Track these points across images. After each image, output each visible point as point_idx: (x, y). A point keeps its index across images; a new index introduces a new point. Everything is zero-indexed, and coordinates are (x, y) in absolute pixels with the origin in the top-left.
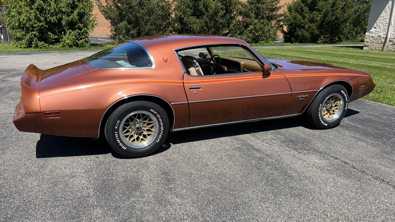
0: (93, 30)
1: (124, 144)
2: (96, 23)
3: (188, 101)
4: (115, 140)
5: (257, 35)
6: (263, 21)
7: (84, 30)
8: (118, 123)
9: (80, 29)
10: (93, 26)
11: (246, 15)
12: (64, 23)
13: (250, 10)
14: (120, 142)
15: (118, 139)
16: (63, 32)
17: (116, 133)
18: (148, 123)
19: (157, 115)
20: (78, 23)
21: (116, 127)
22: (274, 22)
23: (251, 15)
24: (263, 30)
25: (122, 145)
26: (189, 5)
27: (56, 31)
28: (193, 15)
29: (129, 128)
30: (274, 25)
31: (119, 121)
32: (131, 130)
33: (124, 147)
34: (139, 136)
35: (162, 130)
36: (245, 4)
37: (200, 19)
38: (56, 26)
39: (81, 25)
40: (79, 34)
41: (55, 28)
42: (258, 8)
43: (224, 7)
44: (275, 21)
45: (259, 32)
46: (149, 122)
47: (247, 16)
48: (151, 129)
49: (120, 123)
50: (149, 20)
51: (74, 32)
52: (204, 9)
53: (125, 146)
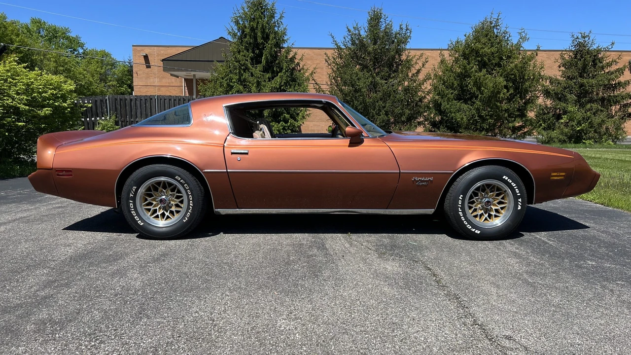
0: (303, 123)
1: (141, 219)
2: (308, 112)
3: (227, 170)
4: (130, 211)
5: (578, 130)
6: (591, 106)
7: (291, 123)
8: (134, 190)
9: (286, 121)
10: (303, 117)
11: (559, 97)
13: (565, 88)
14: (135, 215)
15: (133, 211)
17: (131, 203)
18: (177, 196)
19: (185, 185)
20: (285, 113)
21: (131, 195)
22: (614, 108)
23: (569, 96)
24: (589, 120)
25: (138, 219)
26: (453, 83)
28: (458, 98)
29: (152, 200)
30: (616, 112)
31: (135, 187)
32: (154, 203)
33: (140, 221)
34: (165, 212)
35: (191, 206)
36: (557, 80)
37: (468, 104)
39: (287, 116)
40: (284, 129)
42: (582, 85)
43: (511, 84)
44: (618, 107)
45: (581, 125)
46: (177, 194)
47: (560, 99)
48: (180, 204)
49: (137, 190)
50: (384, 107)
51: (277, 125)
52: (475, 89)
53: (143, 220)
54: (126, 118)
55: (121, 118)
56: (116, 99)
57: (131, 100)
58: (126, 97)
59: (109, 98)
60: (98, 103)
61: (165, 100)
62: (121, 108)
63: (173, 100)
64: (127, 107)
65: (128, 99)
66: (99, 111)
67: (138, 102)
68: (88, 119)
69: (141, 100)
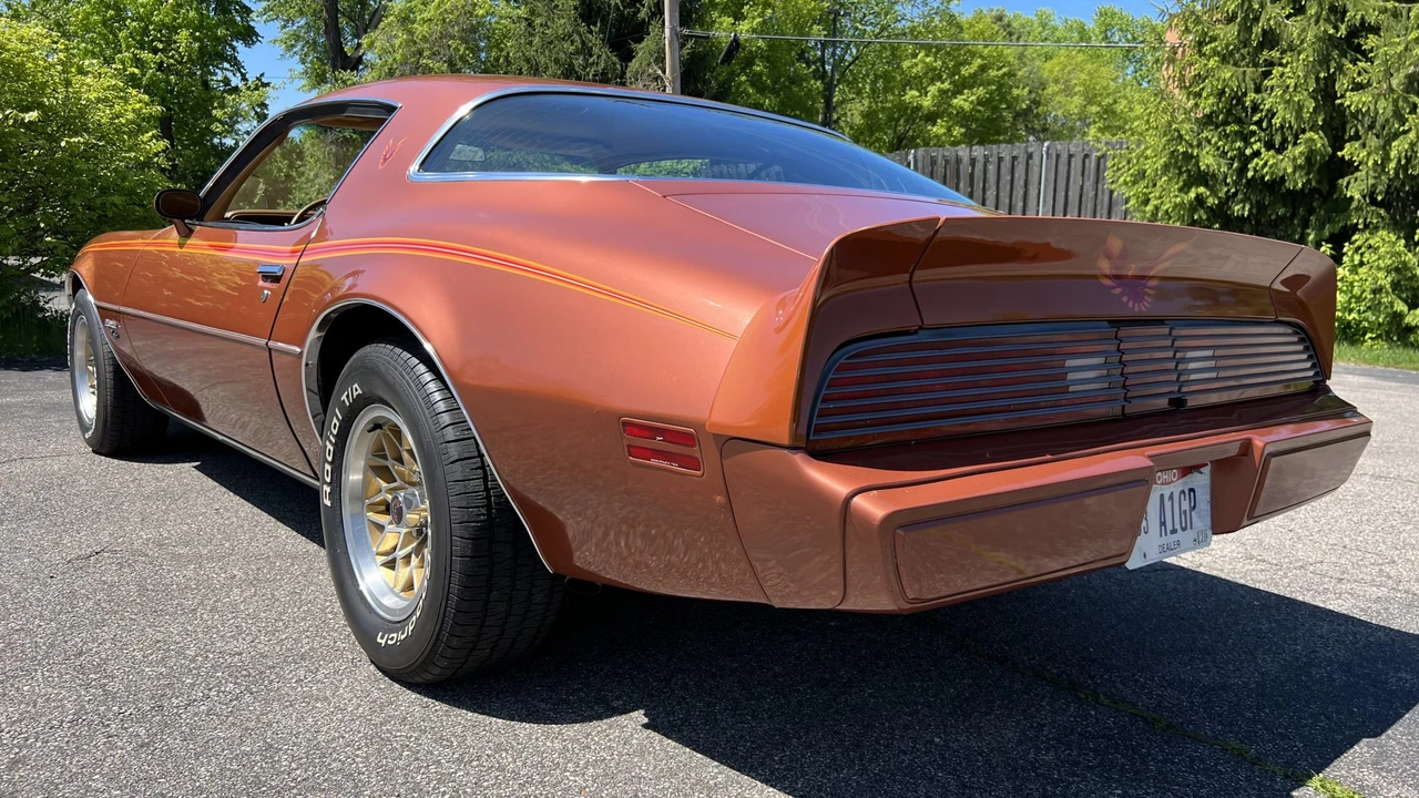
12: (1354, 188)
16: (1326, 248)
27: (1304, 235)
38: (1311, 211)
41: (1306, 225)
56: (933, 161)
57: (973, 161)
58: (960, 153)
59: (915, 157)
61: (1070, 156)
65: (966, 160)
67: (992, 168)
69: (1000, 159)
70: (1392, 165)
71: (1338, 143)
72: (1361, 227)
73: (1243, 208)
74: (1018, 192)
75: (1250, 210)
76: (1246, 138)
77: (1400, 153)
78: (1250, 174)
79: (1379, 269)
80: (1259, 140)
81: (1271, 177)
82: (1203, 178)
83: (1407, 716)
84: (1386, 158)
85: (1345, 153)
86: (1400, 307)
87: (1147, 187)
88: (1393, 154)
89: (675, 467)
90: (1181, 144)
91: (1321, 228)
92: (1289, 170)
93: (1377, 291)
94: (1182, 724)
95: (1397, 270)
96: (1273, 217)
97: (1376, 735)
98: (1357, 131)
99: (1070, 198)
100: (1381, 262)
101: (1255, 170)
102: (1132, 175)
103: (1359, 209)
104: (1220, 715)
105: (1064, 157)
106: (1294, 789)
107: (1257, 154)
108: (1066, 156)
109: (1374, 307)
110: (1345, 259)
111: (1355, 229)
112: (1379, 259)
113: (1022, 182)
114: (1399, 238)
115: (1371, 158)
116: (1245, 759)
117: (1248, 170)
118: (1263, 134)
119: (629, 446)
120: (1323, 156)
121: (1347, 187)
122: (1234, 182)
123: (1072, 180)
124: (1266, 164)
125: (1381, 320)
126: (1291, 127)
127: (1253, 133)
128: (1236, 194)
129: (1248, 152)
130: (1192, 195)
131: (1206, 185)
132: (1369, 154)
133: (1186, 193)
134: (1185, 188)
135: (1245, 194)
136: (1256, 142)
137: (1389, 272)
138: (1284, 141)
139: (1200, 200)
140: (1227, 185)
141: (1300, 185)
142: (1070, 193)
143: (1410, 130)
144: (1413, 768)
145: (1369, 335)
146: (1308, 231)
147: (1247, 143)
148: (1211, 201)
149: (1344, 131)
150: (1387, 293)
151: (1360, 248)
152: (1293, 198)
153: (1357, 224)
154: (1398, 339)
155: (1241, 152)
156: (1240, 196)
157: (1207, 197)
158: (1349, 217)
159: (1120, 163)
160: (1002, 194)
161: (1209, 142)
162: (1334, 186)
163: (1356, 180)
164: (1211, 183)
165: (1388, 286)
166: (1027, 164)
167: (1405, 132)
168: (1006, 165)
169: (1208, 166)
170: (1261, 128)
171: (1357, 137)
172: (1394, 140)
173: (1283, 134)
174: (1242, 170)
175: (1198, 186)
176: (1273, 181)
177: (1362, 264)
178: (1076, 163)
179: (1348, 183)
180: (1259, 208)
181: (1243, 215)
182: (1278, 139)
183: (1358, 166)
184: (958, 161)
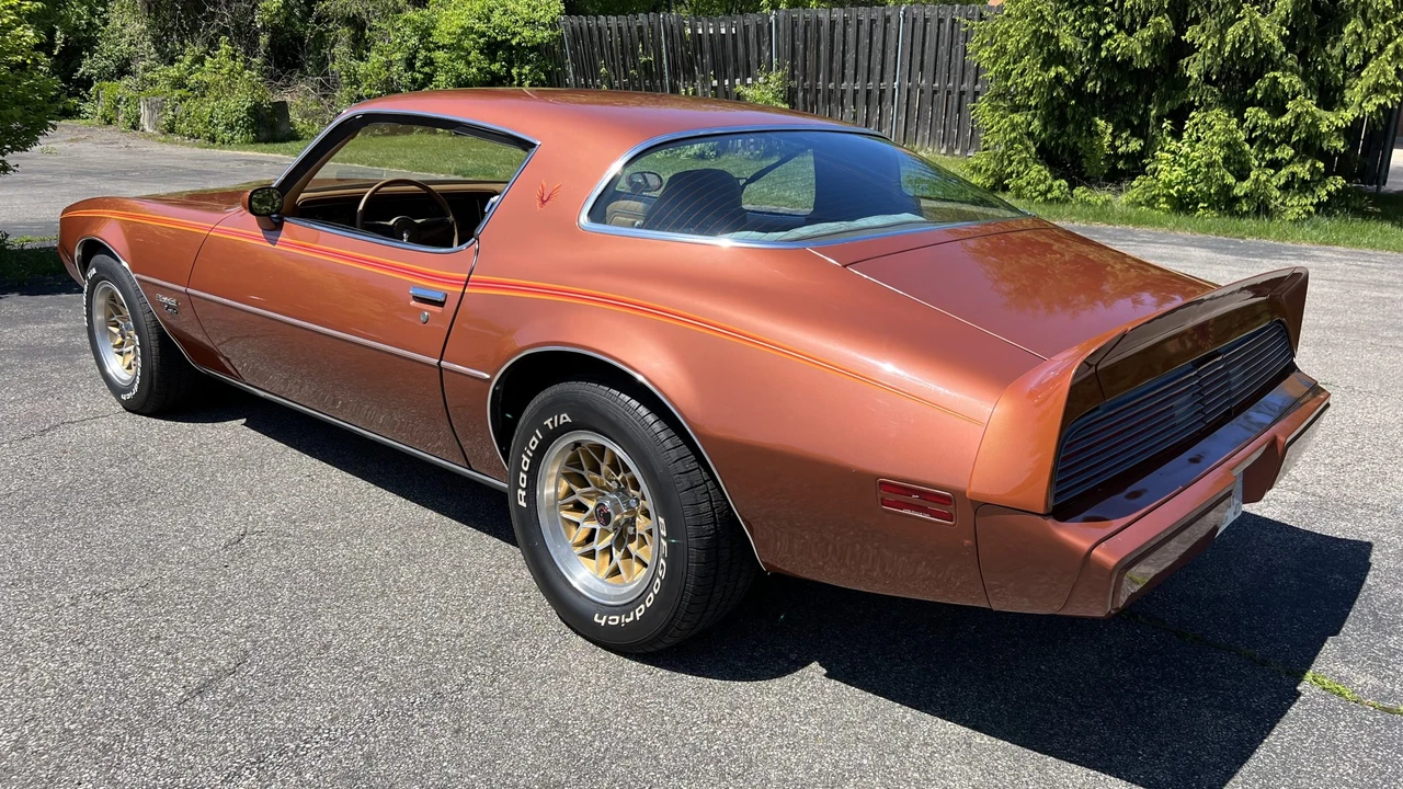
12: (1193, 69)
16: (1167, 124)
27: (1147, 111)
38: (1153, 88)
41: (1148, 100)
51: (1227, 123)
54: (818, 80)
55: (805, 80)
56: (794, 23)
57: (833, 23)
58: (821, 15)
59: (777, 20)
60: (751, 36)
61: (926, 20)
62: (805, 48)
63: (948, 21)
64: (822, 48)
65: (826, 22)
66: (753, 56)
67: (851, 31)
68: (727, 82)
69: (859, 22)
70: (1228, 49)
71: (1180, 28)
72: (1197, 104)
73: (1096, 84)
74: (877, 56)
75: (1101, 86)
76: (1099, 18)
77: (1234, 37)
78: (1103, 54)
79: (1213, 144)
80: (1112, 22)
81: (1123, 57)
82: (1061, 57)
83: (1351, 613)
84: (1222, 42)
85: (1187, 37)
86: (1230, 180)
87: (1008, 64)
88: (1229, 38)
89: (927, 517)
90: (1042, 24)
91: (1161, 104)
92: (1139, 53)
93: (1209, 165)
94: (1202, 634)
95: (1228, 145)
96: (1121, 94)
97: (1336, 633)
98: (1197, 14)
99: (925, 62)
100: (1215, 138)
101: (1108, 50)
102: (995, 51)
103: (1195, 87)
104: (1226, 625)
105: (920, 21)
106: (1297, 684)
107: (1109, 35)
108: (922, 20)
109: (1207, 179)
110: (1185, 135)
111: (1191, 106)
112: (1214, 135)
113: (880, 46)
114: (1229, 116)
115: (1210, 42)
116: (1255, 661)
117: (1101, 49)
118: (1114, 15)
119: (882, 499)
120: (1168, 38)
121: (1186, 67)
122: (1088, 60)
123: (927, 44)
124: (1118, 45)
125: (1212, 191)
126: (1140, 9)
127: (1107, 14)
128: (1089, 71)
129: (1102, 32)
130: (1053, 74)
131: (1064, 65)
132: (1208, 38)
133: (1046, 72)
134: (1046, 66)
135: (1097, 71)
136: (1109, 23)
137: (1222, 148)
138: (1133, 21)
139: (1059, 78)
140: (1082, 63)
141: (1147, 65)
142: (926, 57)
143: (1244, 17)
144: (1369, 659)
145: (1201, 205)
146: (1151, 106)
147: (1102, 25)
148: (1069, 79)
149: (1186, 15)
150: (1219, 166)
151: (1196, 124)
152: (1140, 76)
153: (1194, 101)
154: (1225, 209)
155: (1096, 33)
156: (1092, 73)
157: (1065, 75)
158: (1186, 96)
159: (983, 39)
160: (860, 57)
161: (1066, 20)
162: (1174, 66)
163: (1195, 60)
164: (1068, 61)
165: (1221, 161)
166: (885, 28)
167: (1240, 19)
168: (865, 27)
169: (1066, 46)
170: (1113, 10)
171: (1196, 20)
172: (1232, 24)
173: (1132, 15)
174: (1097, 48)
175: (1056, 67)
176: (1123, 61)
177: (1198, 139)
178: (932, 27)
179: (1188, 63)
180: (1109, 84)
181: (1095, 91)
182: (1127, 20)
183: (1198, 48)
184: (819, 22)
